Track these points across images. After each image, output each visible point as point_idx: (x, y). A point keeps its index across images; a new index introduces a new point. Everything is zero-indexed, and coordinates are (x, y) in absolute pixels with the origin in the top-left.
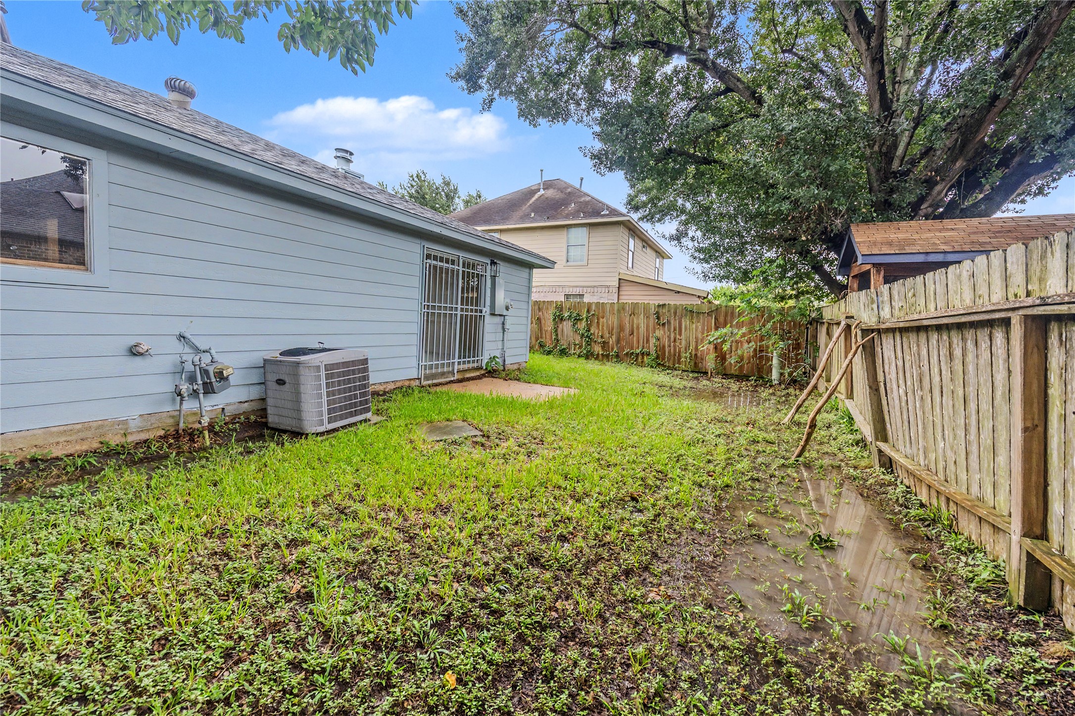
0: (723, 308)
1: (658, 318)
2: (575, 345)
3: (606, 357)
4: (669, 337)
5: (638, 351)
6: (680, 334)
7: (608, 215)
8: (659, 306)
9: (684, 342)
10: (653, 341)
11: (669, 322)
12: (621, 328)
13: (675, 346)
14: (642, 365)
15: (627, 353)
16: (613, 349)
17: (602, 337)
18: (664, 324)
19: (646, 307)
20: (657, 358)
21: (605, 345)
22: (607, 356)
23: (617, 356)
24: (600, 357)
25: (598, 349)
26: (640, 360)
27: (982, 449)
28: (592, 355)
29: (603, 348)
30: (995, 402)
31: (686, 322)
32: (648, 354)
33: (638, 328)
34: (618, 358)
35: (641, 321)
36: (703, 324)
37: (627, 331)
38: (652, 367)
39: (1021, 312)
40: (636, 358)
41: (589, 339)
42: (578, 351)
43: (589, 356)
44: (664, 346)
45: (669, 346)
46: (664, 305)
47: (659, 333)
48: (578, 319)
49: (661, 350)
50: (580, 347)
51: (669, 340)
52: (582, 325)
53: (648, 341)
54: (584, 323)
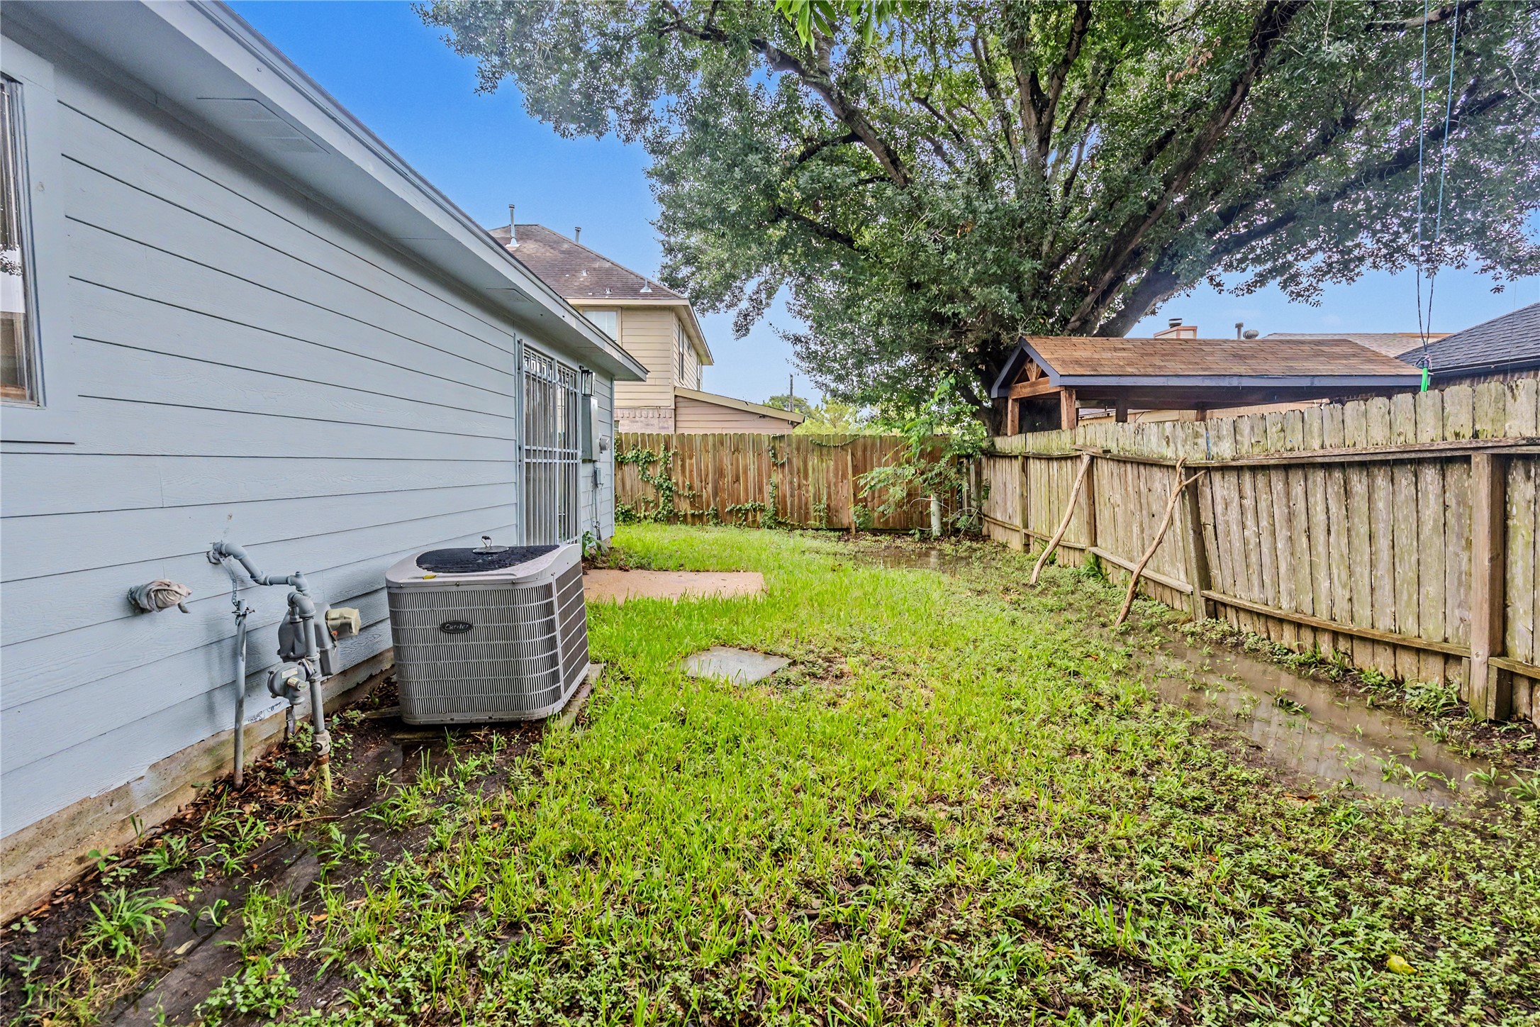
0: (861, 440)
1: (775, 456)
2: (647, 503)
3: (698, 519)
4: (791, 483)
5: (748, 506)
6: (806, 477)
7: (651, 295)
8: (775, 438)
9: (811, 488)
10: (768, 489)
11: (789, 460)
12: (720, 473)
13: (800, 496)
14: (755, 525)
15: (731, 511)
16: (708, 506)
17: (691, 488)
18: (783, 465)
19: (756, 441)
20: (776, 514)
21: (694, 500)
22: (700, 517)
23: (716, 516)
24: (689, 519)
25: (685, 507)
26: (750, 519)
27: (1398, 583)
28: (676, 515)
29: (692, 505)
30: (1422, 537)
31: (813, 461)
32: (762, 510)
33: (745, 472)
34: (719, 518)
35: (749, 460)
36: (836, 462)
37: (729, 478)
38: (770, 528)
39: (1489, 451)
40: (744, 517)
41: (671, 494)
42: (653, 513)
43: (672, 518)
44: (785, 496)
45: (792, 496)
46: (783, 436)
47: (776, 477)
48: (650, 461)
49: (780, 504)
50: (657, 505)
51: (792, 489)
52: (656, 472)
53: (761, 490)
54: (659, 469)
